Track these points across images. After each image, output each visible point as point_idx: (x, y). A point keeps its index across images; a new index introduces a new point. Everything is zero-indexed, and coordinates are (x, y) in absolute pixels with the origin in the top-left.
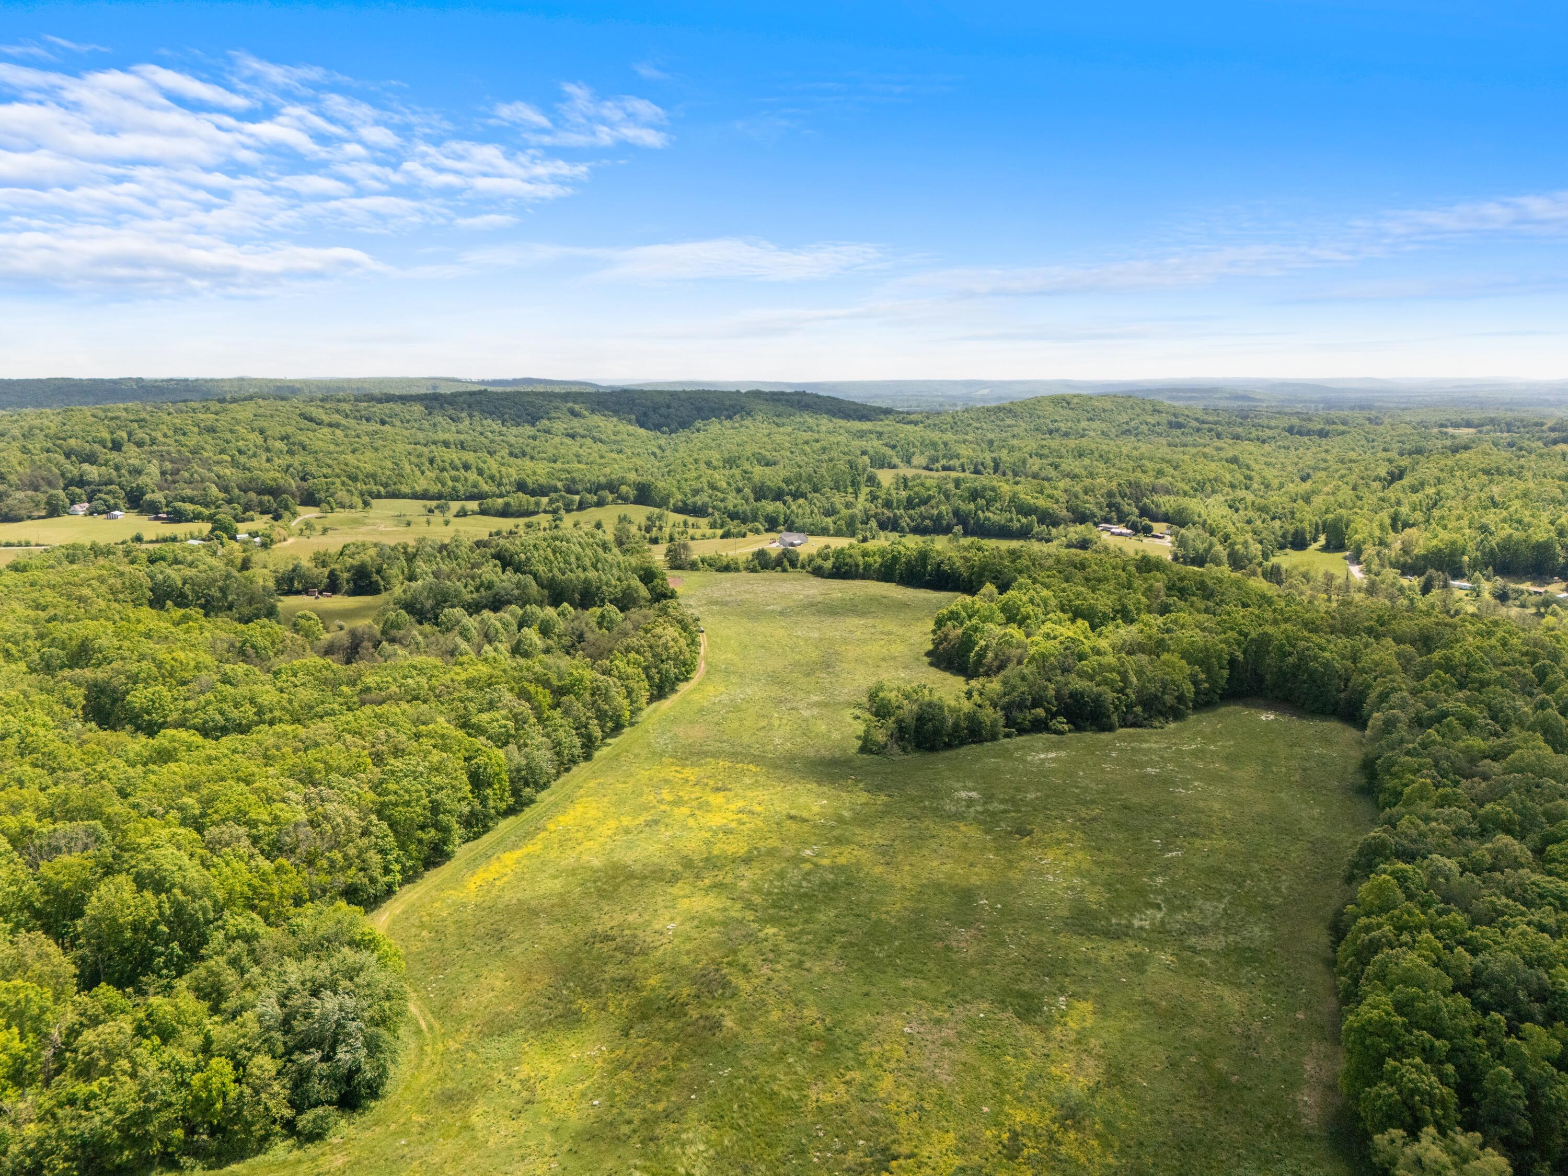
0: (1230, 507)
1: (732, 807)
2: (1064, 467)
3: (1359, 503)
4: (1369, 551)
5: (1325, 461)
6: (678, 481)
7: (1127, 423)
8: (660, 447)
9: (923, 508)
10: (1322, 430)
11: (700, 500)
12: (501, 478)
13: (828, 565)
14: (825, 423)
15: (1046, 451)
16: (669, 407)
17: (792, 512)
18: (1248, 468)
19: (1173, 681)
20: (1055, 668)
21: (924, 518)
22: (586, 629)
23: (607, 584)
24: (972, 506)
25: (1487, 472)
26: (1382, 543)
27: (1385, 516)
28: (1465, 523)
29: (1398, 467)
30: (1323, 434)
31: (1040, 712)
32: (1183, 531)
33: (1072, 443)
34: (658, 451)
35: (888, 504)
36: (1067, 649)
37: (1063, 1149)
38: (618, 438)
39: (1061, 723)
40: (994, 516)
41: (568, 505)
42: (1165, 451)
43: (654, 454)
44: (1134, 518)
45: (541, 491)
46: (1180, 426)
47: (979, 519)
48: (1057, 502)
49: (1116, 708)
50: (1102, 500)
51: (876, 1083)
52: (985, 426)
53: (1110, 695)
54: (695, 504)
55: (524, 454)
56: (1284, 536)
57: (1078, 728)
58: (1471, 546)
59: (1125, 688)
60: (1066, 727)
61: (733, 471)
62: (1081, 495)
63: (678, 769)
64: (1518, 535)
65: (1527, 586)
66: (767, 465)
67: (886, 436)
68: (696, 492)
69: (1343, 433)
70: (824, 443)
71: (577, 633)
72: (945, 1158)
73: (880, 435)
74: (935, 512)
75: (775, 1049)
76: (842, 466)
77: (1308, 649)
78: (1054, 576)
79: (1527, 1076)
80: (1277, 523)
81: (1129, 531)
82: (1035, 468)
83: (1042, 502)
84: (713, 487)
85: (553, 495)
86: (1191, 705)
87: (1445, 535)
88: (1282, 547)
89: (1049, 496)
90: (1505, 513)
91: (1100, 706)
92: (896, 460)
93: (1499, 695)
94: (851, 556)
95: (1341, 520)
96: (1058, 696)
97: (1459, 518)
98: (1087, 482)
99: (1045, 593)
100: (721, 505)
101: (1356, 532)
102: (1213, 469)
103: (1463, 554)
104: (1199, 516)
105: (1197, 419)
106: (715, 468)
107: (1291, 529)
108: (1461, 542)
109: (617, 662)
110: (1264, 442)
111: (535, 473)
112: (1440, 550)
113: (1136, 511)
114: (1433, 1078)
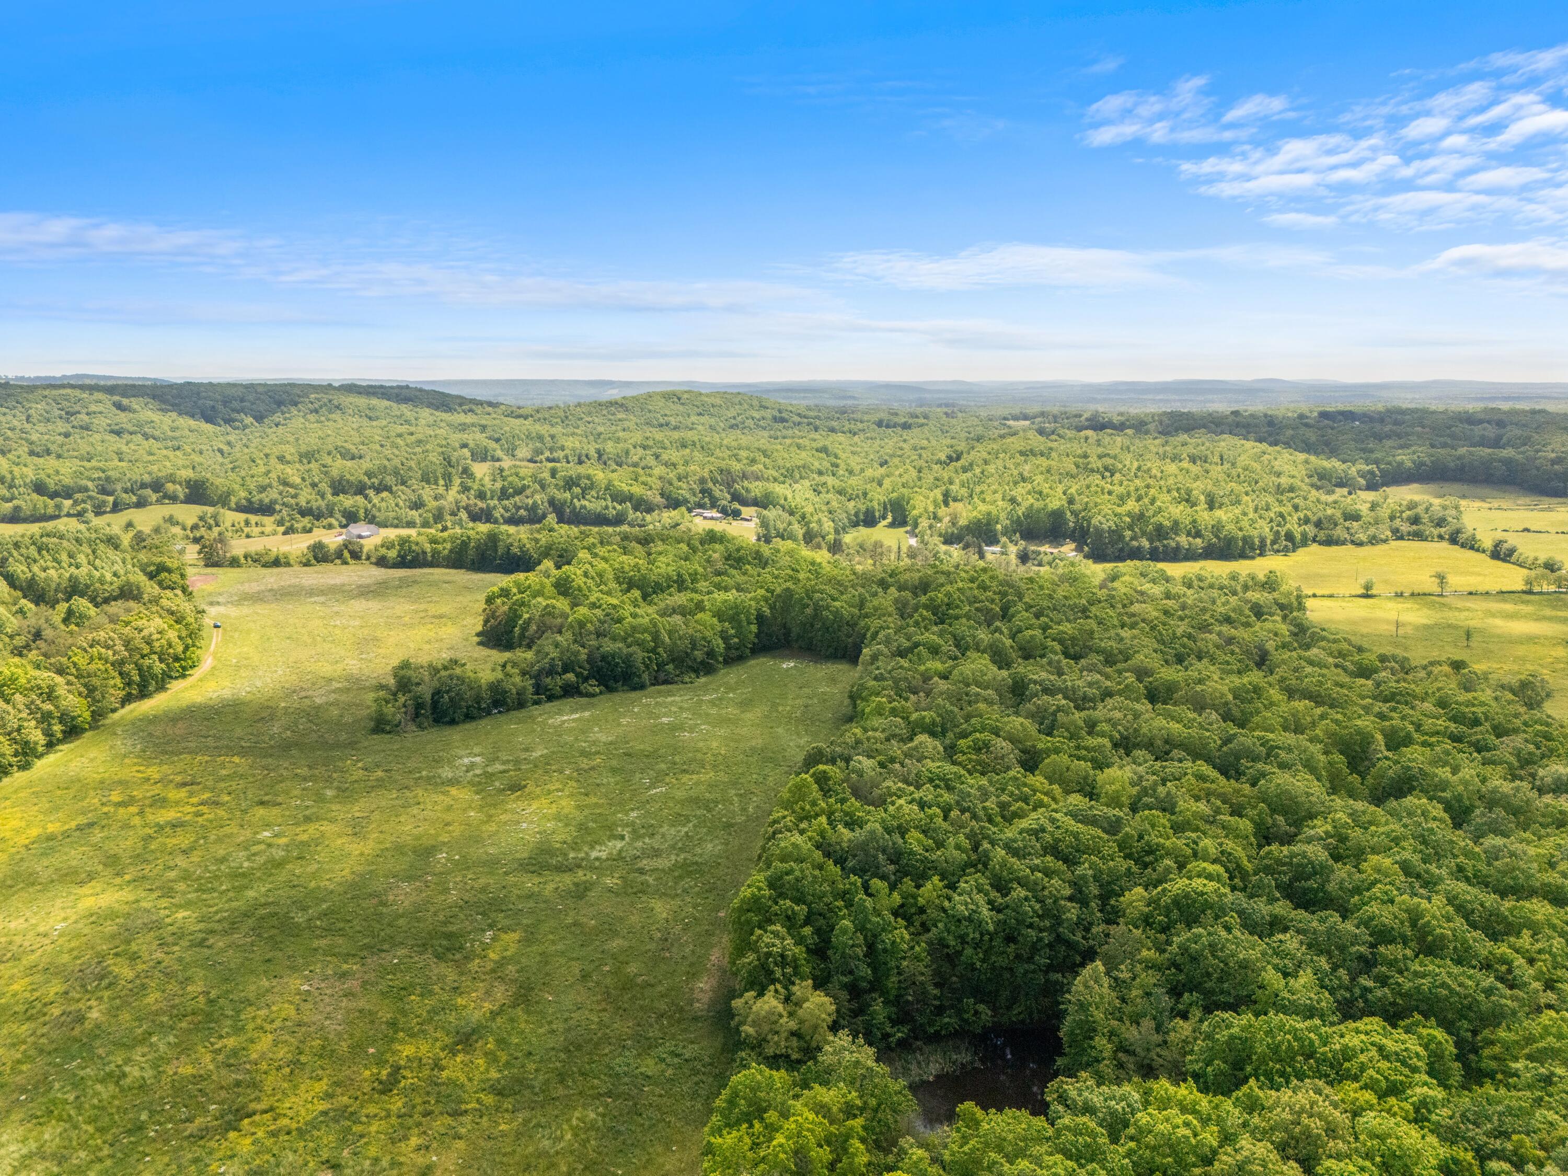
0: (815, 490)
1: (194, 800)
2: (665, 457)
3: (919, 483)
4: (924, 523)
5: (901, 449)
6: (243, 478)
7: (734, 418)
8: (229, 443)
9: (517, 498)
10: (905, 423)
11: (266, 498)
12: (13, 479)
13: (392, 554)
14: (426, 414)
15: (651, 443)
16: (242, 400)
17: (374, 506)
18: (836, 457)
19: (704, 638)
20: (591, 633)
21: (518, 508)
22: (45, 626)
23: (102, 581)
24: (568, 495)
25: (1022, 453)
26: (935, 517)
27: (938, 494)
28: (999, 496)
29: (955, 451)
30: (906, 426)
31: (571, 677)
32: (765, 512)
33: (676, 435)
34: (226, 448)
35: (481, 495)
36: (607, 615)
37: (445, 1074)
38: (177, 434)
39: (592, 686)
40: (592, 505)
41: (99, 507)
42: (763, 443)
43: (221, 451)
44: (724, 502)
45: (67, 493)
46: (783, 420)
47: (575, 508)
48: (651, 488)
49: (647, 667)
50: (695, 486)
51: (250, 1046)
52: (596, 420)
53: (639, 655)
54: (261, 501)
55: (48, 451)
56: (856, 515)
57: (610, 690)
58: (1003, 516)
59: (656, 647)
60: (597, 690)
61: (311, 466)
62: (676, 483)
63: (142, 768)
64: (1038, 505)
65: (1046, 548)
66: (353, 458)
67: (489, 429)
68: (263, 489)
69: (922, 425)
70: (420, 436)
71: (33, 630)
72: (309, 1106)
73: (484, 428)
74: (530, 501)
75: (139, 1031)
76: (435, 458)
77: (822, 600)
78: (615, 551)
79: (868, 926)
80: (852, 503)
81: (719, 515)
82: (635, 459)
83: (637, 490)
84: (285, 483)
85: (78, 496)
86: (721, 659)
87: (983, 508)
88: (855, 525)
89: (643, 483)
90: (1030, 486)
91: (631, 667)
92: (499, 453)
93: (962, 627)
94: (417, 544)
95: (903, 498)
96: (590, 660)
97: (995, 492)
98: (681, 469)
99: (602, 565)
100: (293, 501)
101: (914, 508)
102: (804, 456)
103: (997, 523)
104: (786, 499)
105: (799, 415)
106: (288, 462)
107: (863, 508)
108: (995, 512)
109: (75, 659)
110: (855, 434)
111: (57, 472)
112: (979, 520)
113: (729, 497)
114: (789, 941)
